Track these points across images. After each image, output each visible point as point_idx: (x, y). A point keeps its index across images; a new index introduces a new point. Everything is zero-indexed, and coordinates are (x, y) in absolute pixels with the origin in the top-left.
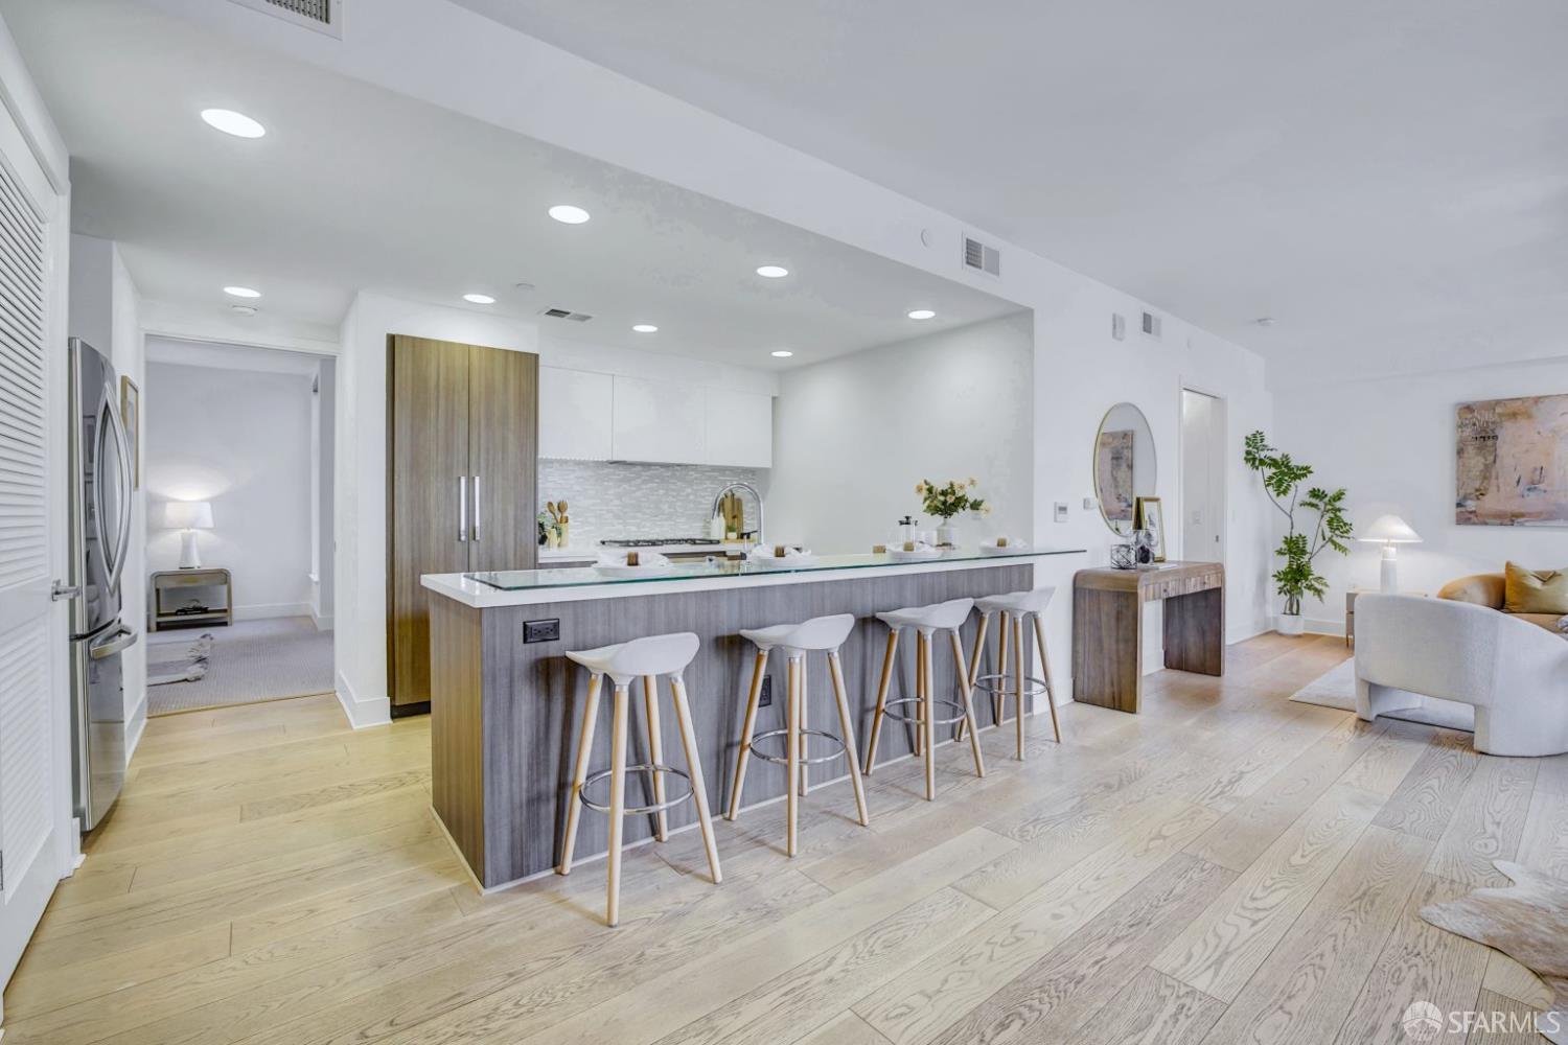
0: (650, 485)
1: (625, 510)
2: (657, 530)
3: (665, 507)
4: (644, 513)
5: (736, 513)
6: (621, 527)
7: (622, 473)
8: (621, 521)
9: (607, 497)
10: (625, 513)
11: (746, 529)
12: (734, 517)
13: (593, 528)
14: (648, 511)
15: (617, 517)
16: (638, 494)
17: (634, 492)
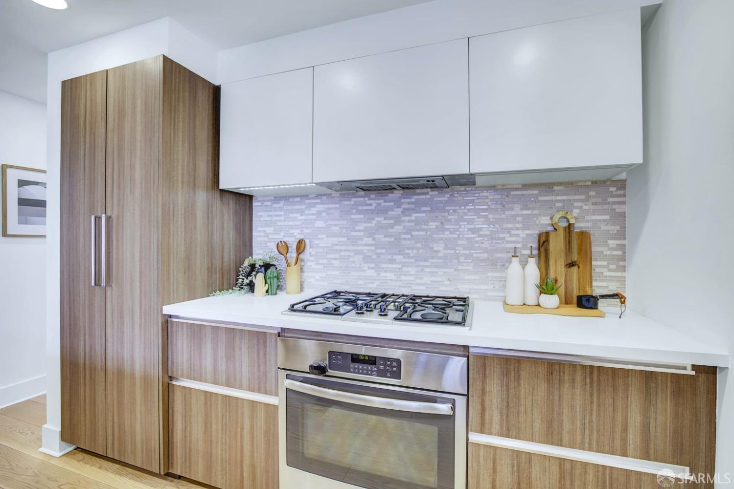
0: (414, 216)
1: (378, 251)
2: (427, 279)
3: (439, 247)
4: (407, 256)
5: (575, 257)
6: (372, 273)
7: (373, 202)
8: (373, 265)
9: (354, 234)
10: (379, 255)
11: (598, 288)
12: (571, 265)
13: (337, 273)
14: (412, 253)
15: (367, 259)
16: (398, 228)
17: (391, 226)
